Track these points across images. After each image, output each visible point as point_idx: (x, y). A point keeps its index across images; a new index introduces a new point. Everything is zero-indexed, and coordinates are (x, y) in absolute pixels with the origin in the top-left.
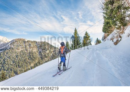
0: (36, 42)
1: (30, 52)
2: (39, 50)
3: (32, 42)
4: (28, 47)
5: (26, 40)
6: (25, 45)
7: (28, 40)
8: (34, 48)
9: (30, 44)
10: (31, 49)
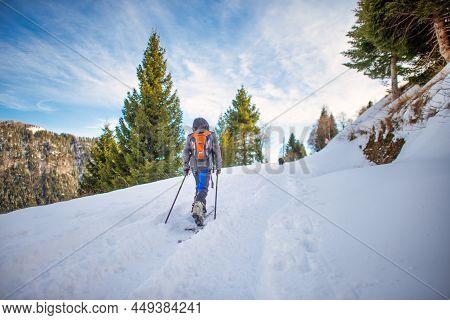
0: (73, 140)
1: (44, 176)
2: (80, 169)
3: (55, 138)
4: (39, 156)
5: (34, 130)
6: (28, 149)
7: (41, 129)
8: (60, 162)
9: (46, 146)
10: (51, 164)
